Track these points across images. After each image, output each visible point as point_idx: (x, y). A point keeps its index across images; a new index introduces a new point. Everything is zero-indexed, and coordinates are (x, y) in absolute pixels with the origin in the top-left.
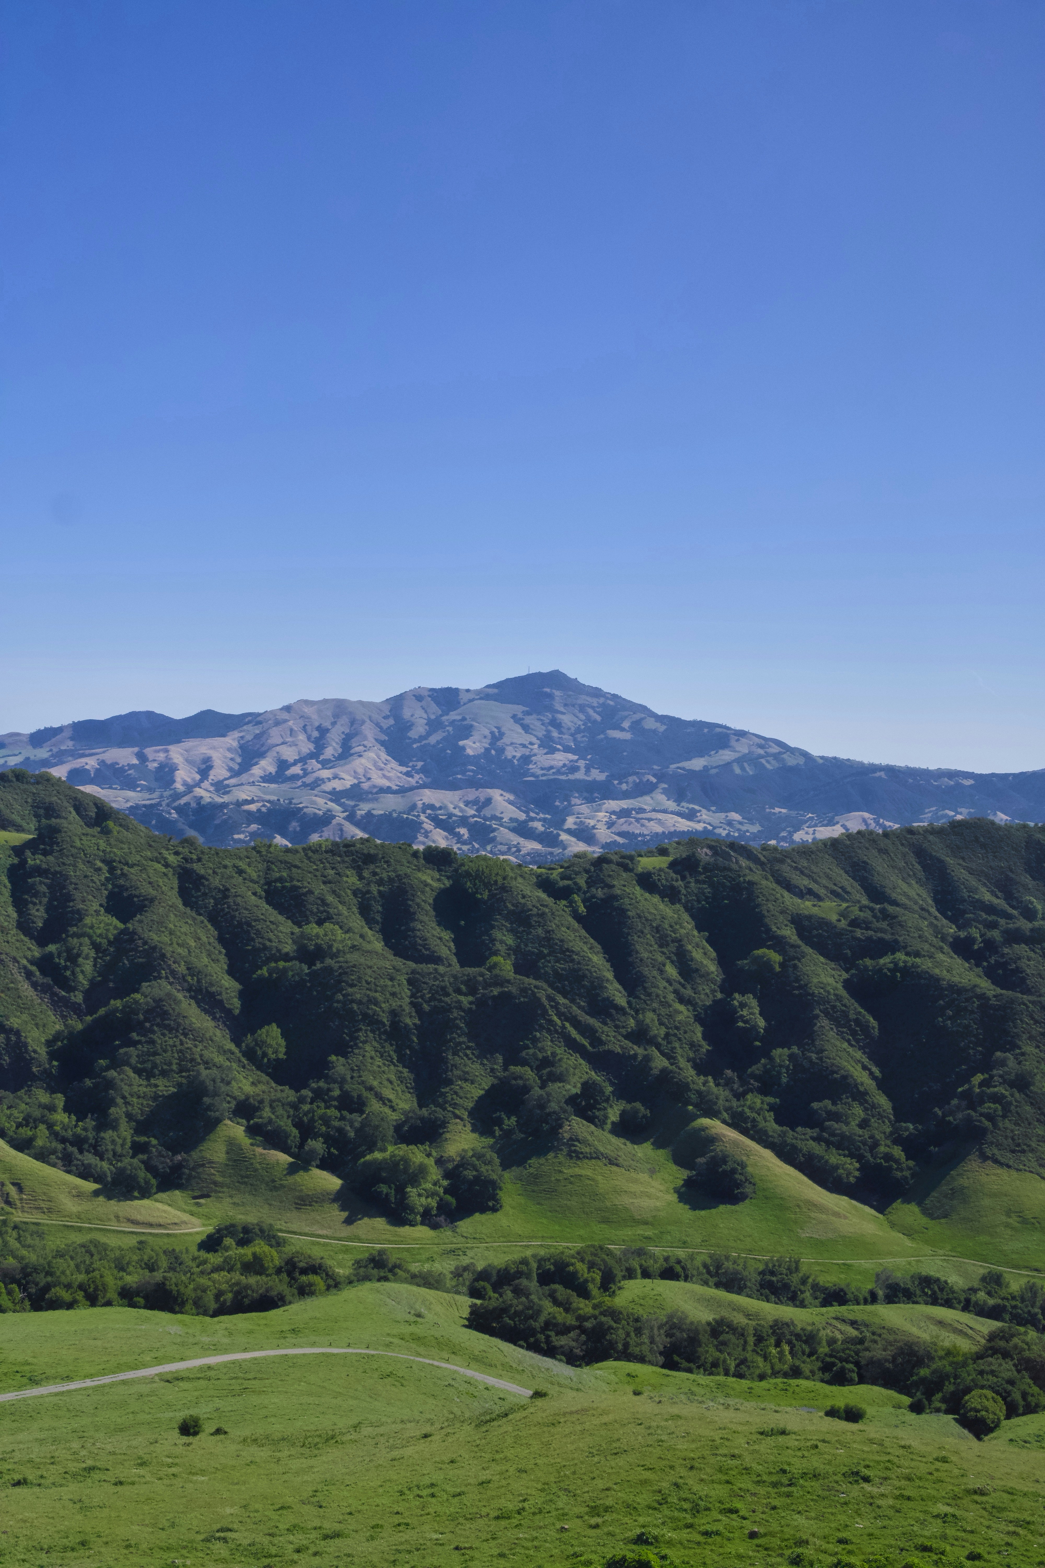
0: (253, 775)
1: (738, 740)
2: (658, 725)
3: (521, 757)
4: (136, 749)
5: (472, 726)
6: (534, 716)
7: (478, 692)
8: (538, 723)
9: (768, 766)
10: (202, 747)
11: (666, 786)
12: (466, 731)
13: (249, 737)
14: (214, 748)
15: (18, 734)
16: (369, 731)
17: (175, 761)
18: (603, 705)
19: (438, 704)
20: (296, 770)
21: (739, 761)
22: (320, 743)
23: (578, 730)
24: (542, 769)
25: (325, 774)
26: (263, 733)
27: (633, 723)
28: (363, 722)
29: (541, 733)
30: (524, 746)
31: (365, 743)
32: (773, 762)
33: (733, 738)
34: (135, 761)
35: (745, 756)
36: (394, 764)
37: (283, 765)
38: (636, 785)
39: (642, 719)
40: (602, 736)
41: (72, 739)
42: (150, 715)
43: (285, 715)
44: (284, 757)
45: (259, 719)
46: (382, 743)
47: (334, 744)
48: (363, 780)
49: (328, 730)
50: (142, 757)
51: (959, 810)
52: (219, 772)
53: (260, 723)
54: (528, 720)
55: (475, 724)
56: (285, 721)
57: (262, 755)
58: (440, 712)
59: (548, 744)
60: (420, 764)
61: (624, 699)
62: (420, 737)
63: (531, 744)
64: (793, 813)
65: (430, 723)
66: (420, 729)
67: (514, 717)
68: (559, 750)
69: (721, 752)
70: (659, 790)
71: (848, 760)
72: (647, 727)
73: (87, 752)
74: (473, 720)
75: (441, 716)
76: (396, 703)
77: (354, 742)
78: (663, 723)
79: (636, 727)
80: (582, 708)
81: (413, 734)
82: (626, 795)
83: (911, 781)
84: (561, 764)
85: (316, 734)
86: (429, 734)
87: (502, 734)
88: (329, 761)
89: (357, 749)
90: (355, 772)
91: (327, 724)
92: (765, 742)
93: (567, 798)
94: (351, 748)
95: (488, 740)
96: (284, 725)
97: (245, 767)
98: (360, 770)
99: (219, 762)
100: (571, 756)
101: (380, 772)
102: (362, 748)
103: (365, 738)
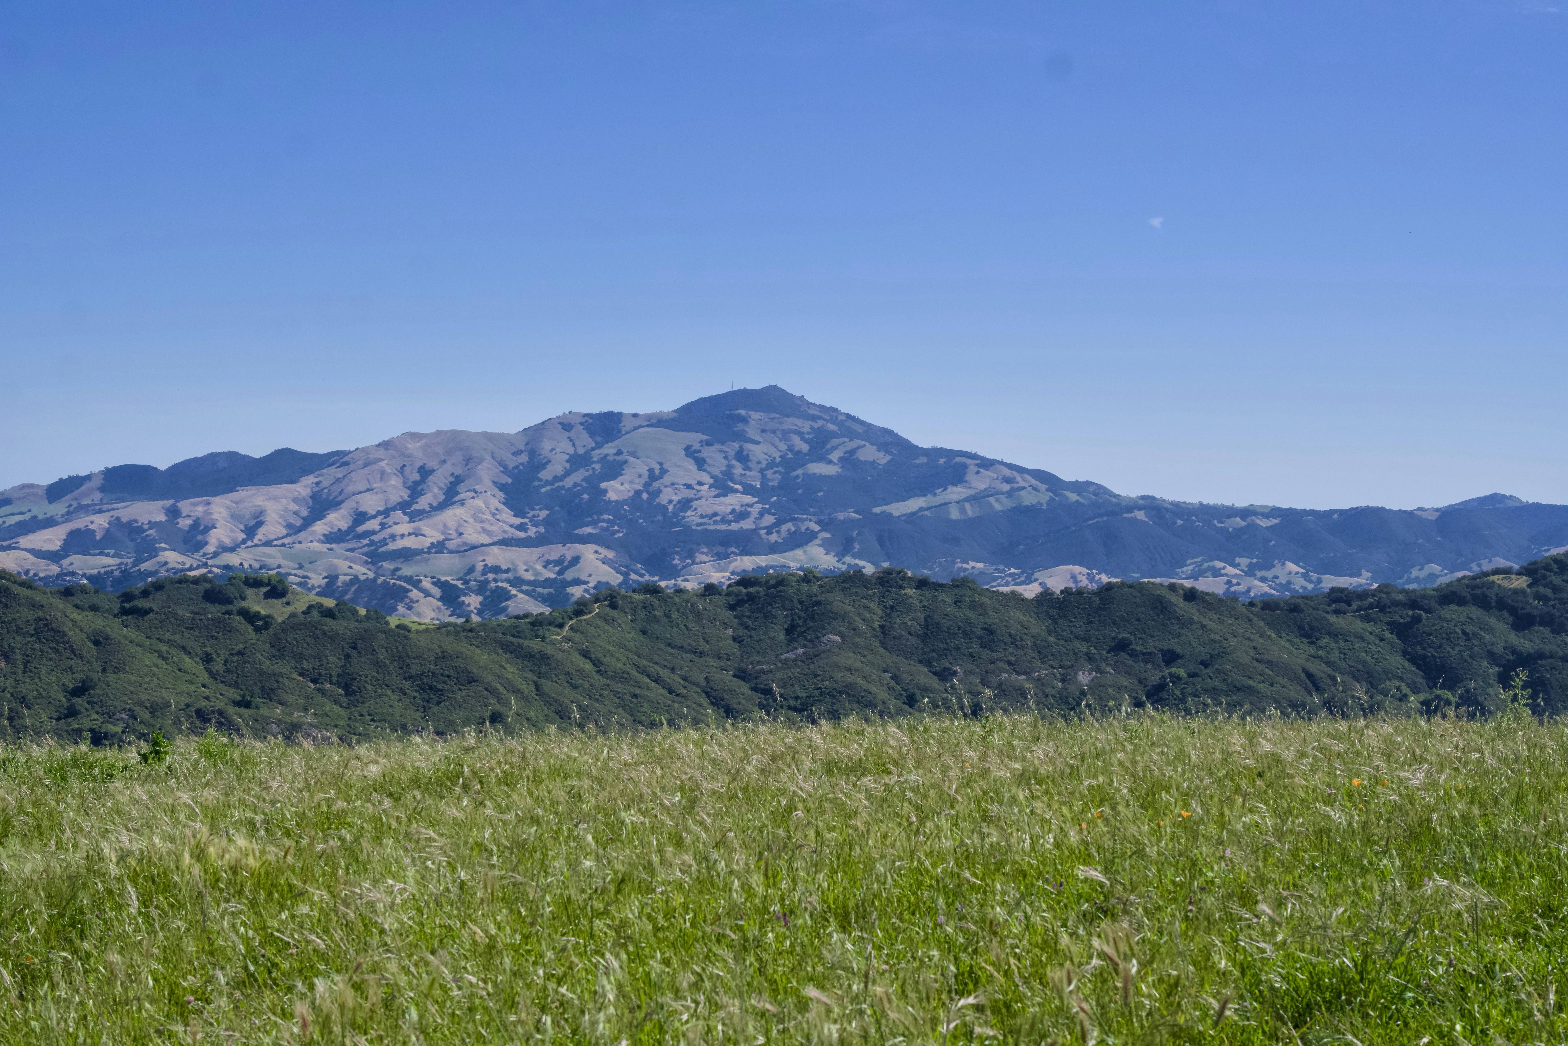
0: (314, 532)
1: (979, 473)
2: (881, 454)
3: (679, 502)
4: (169, 503)
5: (626, 462)
6: (717, 446)
7: (649, 417)
8: (719, 457)
9: (996, 506)
10: (255, 498)
11: (829, 536)
12: (614, 470)
13: (326, 483)
14: (275, 498)
15: (31, 486)
16: (487, 472)
17: (215, 516)
18: (819, 432)
19: (592, 434)
20: (373, 525)
21: (964, 500)
22: (416, 490)
23: (771, 465)
24: (702, 516)
25: (404, 527)
26: (344, 477)
27: (847, 451)
28: (482, 460)
29: (718, 469)
30: (689, 487)
31: (477, 487)
32: (1010, 500)
33: (974, 470)
36: (507, 515)
37: (361, 517)
39: (858, 448)
41: (102, 489)
43: (381, 453)
44: (363, 508)
45: (346, 459)
46: (502, 487)
47: (436, 490)
48: (454, 535)
49: (432, 472)
50: (173, 513)
51: (1237, 560)
52: (273, 528)
53: (346, 464)
54: (706, 453)
55: (632, 459)
56: (381, 460)
57: (335, 504)
58: (593, 445)
59: (723, 484)
60: (544, 514)
62: (555, 477)
63: (700, 483)
65: (573, 459)
66: (558, 466)
67: (686, 449)
68: (736, 491)
69: (951, 489)
70: (818, 541)
72: (864, 459)
73: (106, 507)
74: (633, 454)
75: (593, 449)
76: (535, 433)
77: (461, 487)
79: (848, 458)
80: (785, 435)
81: (545, 475)
82: (774, 549)
83: (1180, 522)
84: (730, 509)
85: (416, 477)
86: (567, 474)
87: (663, 472)
88: (420, 512)
89: (462, 496)
90: (445, 526)
91: (432, 464)
93: (691, 555)
94: (458, 493)
95: (642, 481)
96: (375, 467)
97: (308, 522)
98: (452, 524)
99: (276, 517)
100: (749, 499)
101: (478, 526)
102: (471, 494)
103: (479, 480)
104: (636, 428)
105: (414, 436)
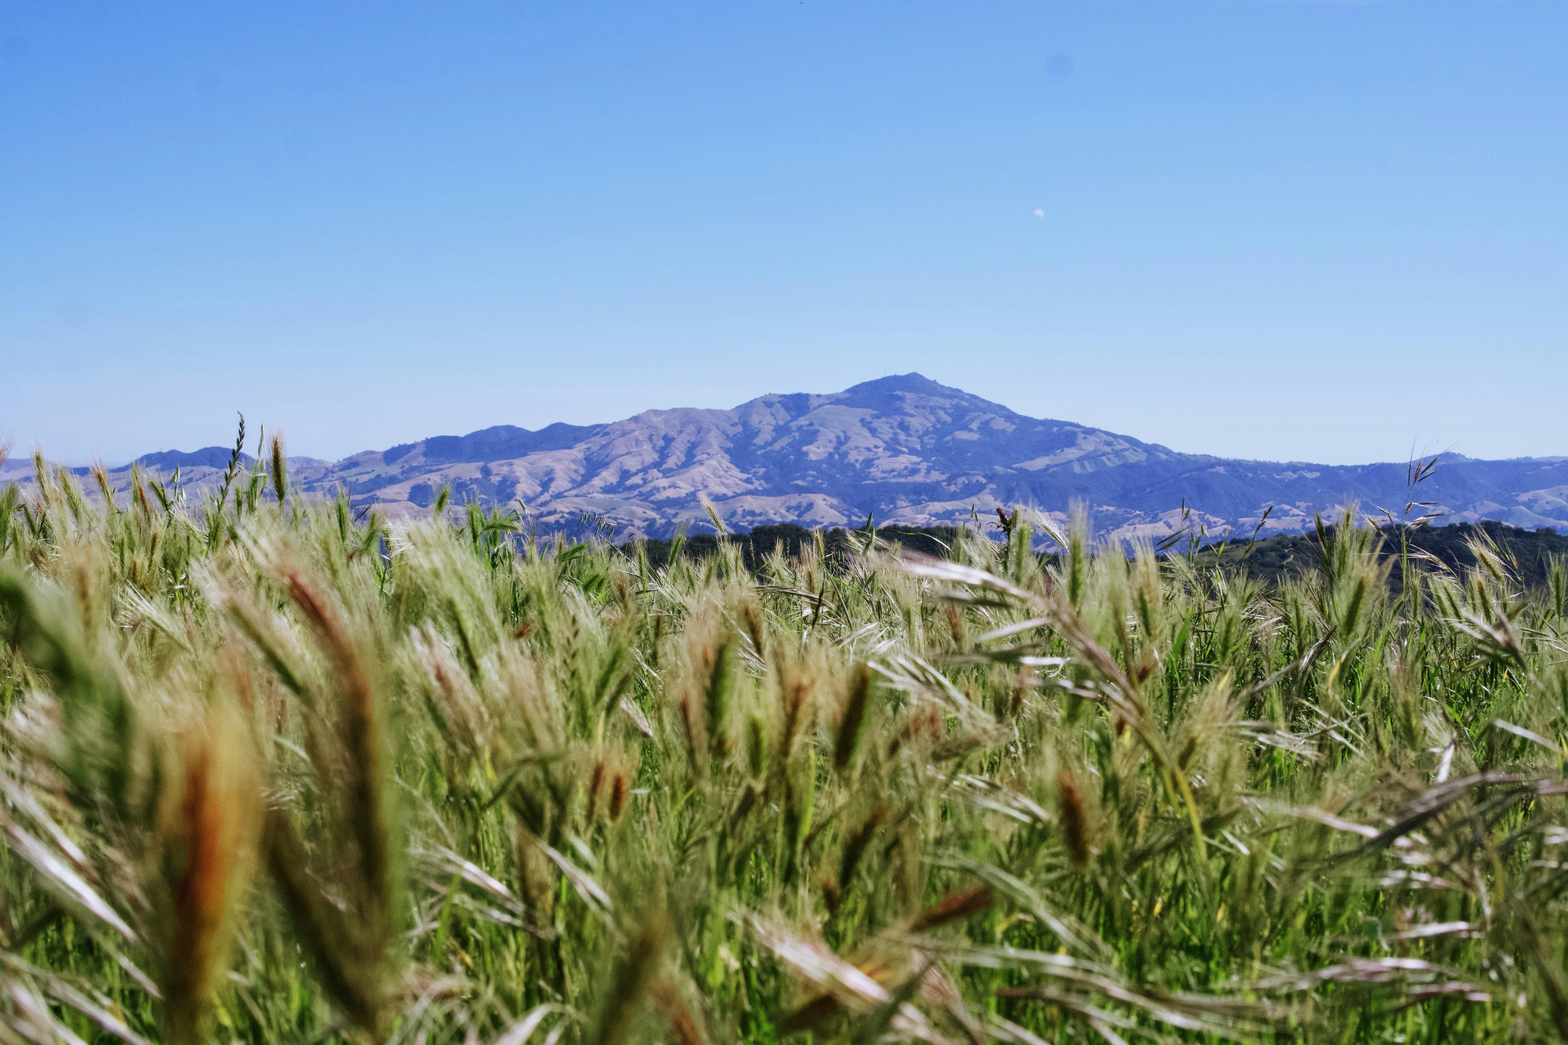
0: (593, 486)
1: (1085, 438)
2: (1008, 424)
3: (864, 461)
4: (482, 464)
5: (818, 431)
6: (884, 419)
7: (829, 397)
8: (886, 427)
9: (1109, 464)
10: (544, 460)
11: (994, 486)
12: (811, 436)
13: (595, 448)
14: (559, 460)
15: (372, 452)
16: (714, 439)
17: (518, 474)
18: (957, 407)
19: (788, 410)
20: (637, 480)
21: (1081, 459)
22: (663, 453)
23: (927, 433)
24: (883, 472)
25: (663, 482)
26: (608, 444)
27: (984, 423)
28: (710, 430)
29: (887, 437)
30: (869, 449)
31: (709, 451)
32: (1115, 459)
33: (1081, 436)
34: (478, 475)
35: (1089, 453)
36: (735, 471)
37: (625, 474)
38: (966, 486)
39: (991, 419)
41: (425, 454)
42: (510, 429)
43: (633, 426)
44: (626, 468)
45: (607, 430)
46: (727, 451)
47: (678, 453)
48: (701, 487)
49: (673, 439)
50: (486, 472)
51: (1298, 504)
52: (561, 484)
53: (607, 434)
54: (876, 424)
55: (821, 429)
56: (633, 431)
57: (605, 465)
58: (789, 418)
59: (893, 448)
60: (762, 471)
61: (983, 401)
62: (766, 443)
63: (876, 447)
64: (1120, 512)
65: (777, 429)
66: (766, 435)
67: (861, 421)
68: (904, 453)
69: (1066, 450)
70: (987, 491)
71: (1195, 455)
72: (996, 428)
73: (434, 468)
74: (821, 425)
76: (746, 410)
77: (698, 451)
78: (1013, 423)
79: (985, 427)
80: (933, 410)
81: (759, 441)
82: (954, 497)
83: (1250, 475)
84: (903, 466)
85: (661, 443)
86: (774, 440)
87: (847, 438)
88: (671, 470)
89: (700, 457)
90: (693, 480)
91: (673, 433)
93: (893, 501)
94: (694, 456)
95: (833, 445)
96: (631, 436)
97: (587, 479)
98: (698, 479)
99: (562, 474)
100: (915, 459)
101: (718, 480)
102: (705, 456)
103: (710, 446)
104: (821, 406)
105: (656, 412)
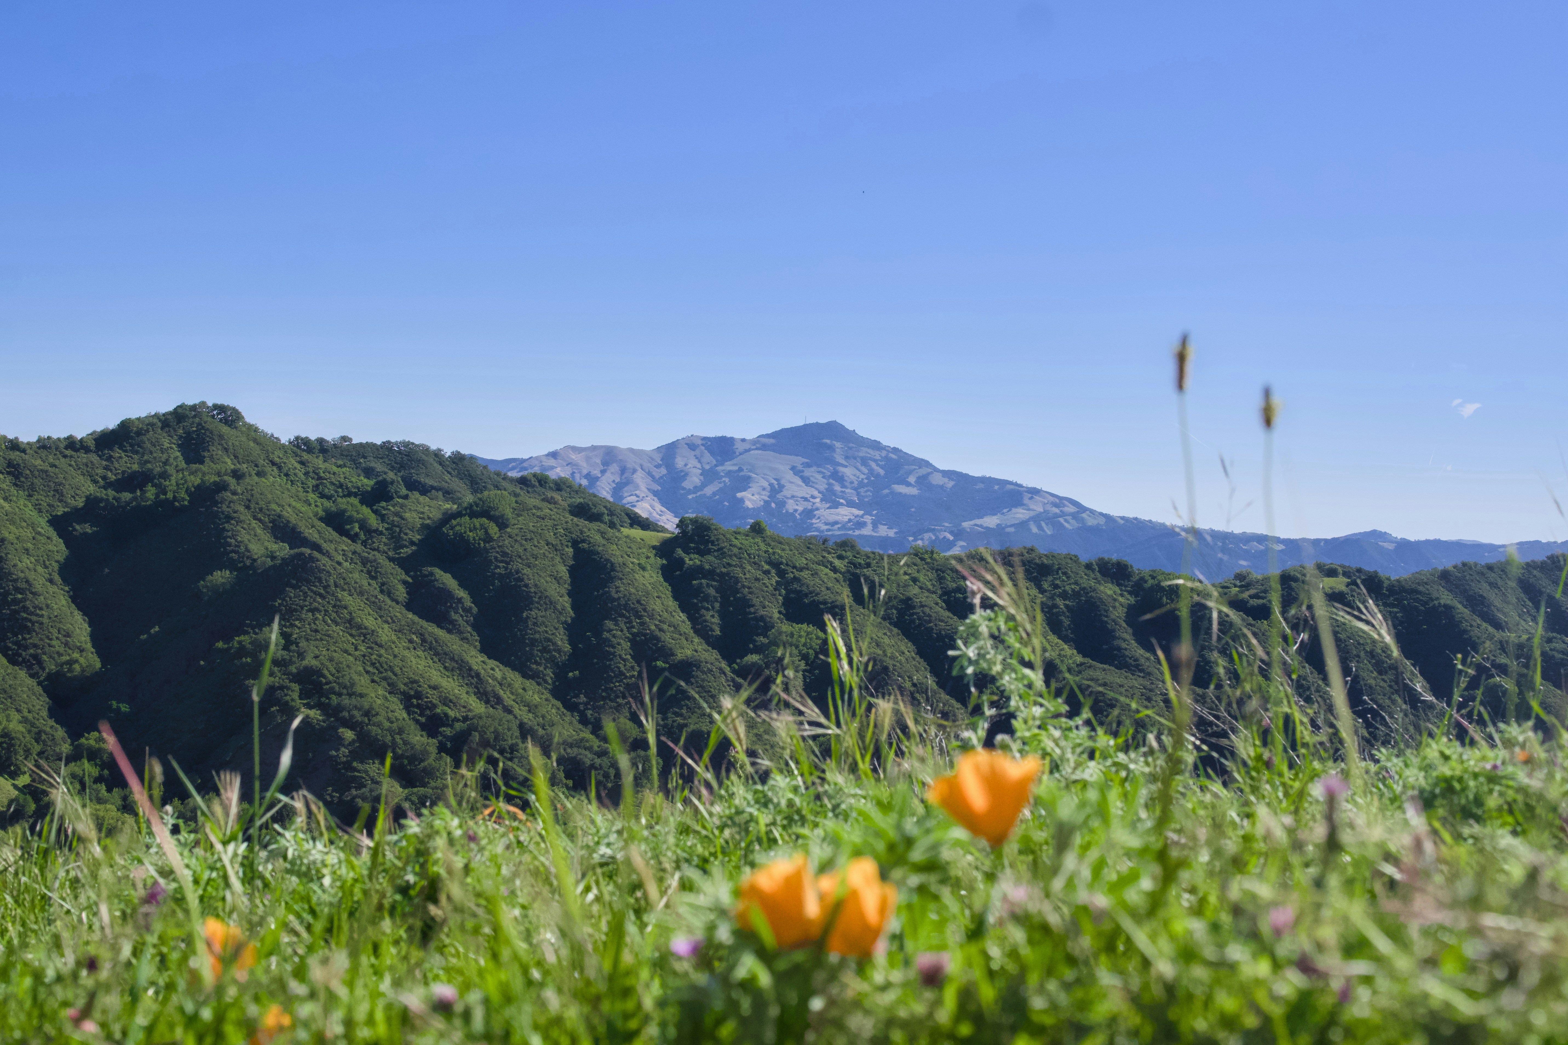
1: (1031, 498)
2: (946, 480)
3: (803, 511)
5: (749, 477)
6: (814, 469)
7: (754, 442)
8: (819, 477)
9: (1066, 525)
12: (743, 482)
16: (641, 480)
18: (886, 459)
19: (712, 453)
21: (1037, 519)
23: (861, 484)
24: (826, 523)
27: (919, 478)
28: (634, 471)
29: (823, 487)
30: (806, 499)
31: (637, 493)
32: (1073, 522)
33: (1026, 496)
35: (1041, 513)
36: (669, 515)
39: (929, 474)
40: (886, 491)
43: (552, 462)
45: (525, 465)
46: (655, 493)
49: (597, 479)
53: (525, 469)
54: (808, 472)
55: (752, 475)
58: (714, 462)
59: (831, 499)
61: (907, 454)
62: (695, 487)
63: (813, 497)
65: (704, 473)
66: (694, 479)
67: (793, 468)
68: (842, 504)
69: (1014, 510)
71: (1150, 521)
72: (934, 483)
74: (750, 471)
75: (716, 466)
76: (669, 451)
77: (625, 492)
78: (950, 479)
79: (922, 481)
80: (864, 461)
81: (687, 484)
83: (1220, 544)
84: (846, 519)
86: (704, 485)
87: (781, 487)
89: (630, 499)
91: (596, 472)
92: (1060, 501)
94: (622, 497)
95: (767, 492)
100: (856, 512)
102: (634, 498)
103: (637, 487)
104: (747, 451)
105: (574, 449)
